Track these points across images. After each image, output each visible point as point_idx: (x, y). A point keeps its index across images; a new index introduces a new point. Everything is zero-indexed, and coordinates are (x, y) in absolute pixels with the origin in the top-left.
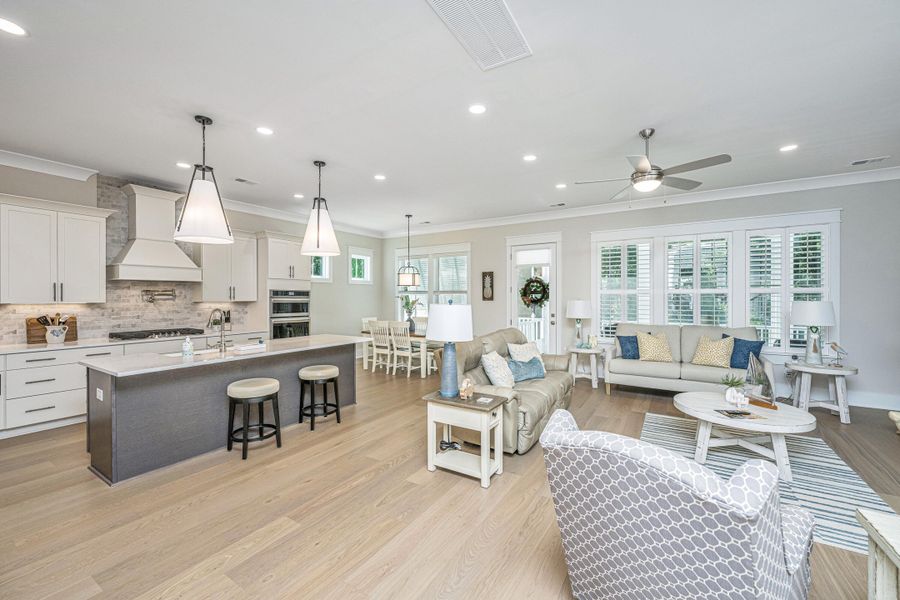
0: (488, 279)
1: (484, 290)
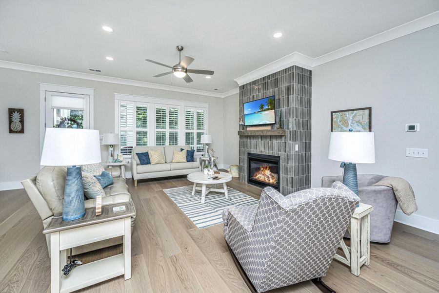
0: (16, 116)
1: (9, 123)
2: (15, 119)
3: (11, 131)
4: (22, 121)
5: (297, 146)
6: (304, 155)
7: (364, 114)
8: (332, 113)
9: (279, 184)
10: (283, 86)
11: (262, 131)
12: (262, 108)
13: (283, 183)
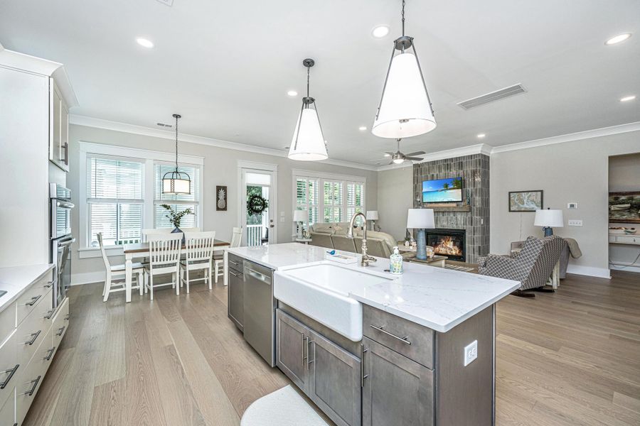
0: (222, 192)
1: (217, 201)
2: (221, 197)
3: (218, 209)
4: (225, 199)
5: (482, 220)
6: (486, 228)
7: (537, 195)
8: (510, 193)
9: (464, 253)
10: (469, 169)
11: (448, 208)
12: (446, 187)
13: (469, 252)
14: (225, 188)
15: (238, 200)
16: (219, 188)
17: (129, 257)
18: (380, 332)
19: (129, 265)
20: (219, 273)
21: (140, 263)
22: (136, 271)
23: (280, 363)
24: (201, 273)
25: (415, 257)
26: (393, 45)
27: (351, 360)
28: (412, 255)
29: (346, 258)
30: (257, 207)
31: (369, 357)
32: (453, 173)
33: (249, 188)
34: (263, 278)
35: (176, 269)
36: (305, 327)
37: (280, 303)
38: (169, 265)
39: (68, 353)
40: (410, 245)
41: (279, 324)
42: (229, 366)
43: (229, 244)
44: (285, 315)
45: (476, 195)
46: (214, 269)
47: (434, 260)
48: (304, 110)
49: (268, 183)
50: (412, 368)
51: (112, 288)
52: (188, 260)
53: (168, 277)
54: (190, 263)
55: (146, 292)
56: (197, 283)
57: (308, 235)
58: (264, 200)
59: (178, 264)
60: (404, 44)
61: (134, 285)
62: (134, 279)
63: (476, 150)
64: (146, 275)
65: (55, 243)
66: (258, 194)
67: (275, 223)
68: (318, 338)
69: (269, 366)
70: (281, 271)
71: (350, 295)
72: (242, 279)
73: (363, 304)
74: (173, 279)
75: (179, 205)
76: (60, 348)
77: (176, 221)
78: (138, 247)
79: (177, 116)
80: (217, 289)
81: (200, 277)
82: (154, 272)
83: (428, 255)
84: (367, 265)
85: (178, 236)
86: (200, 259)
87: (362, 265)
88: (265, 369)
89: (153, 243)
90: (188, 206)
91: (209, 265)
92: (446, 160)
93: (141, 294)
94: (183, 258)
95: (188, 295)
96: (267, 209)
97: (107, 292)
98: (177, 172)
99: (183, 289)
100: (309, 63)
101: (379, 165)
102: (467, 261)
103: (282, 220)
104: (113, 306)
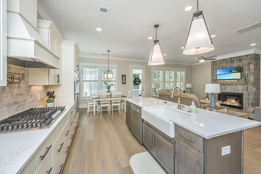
0: (124, 77)
1: (122, 81)
2: (124, 79)
3: (123, 83)
4: (125, 80)
5: (254, 88)
6: (257, 93)
9: (242, 105)
10: (245, 62)
11: (232, 82)
12: (231, 72)
13: (245, 105)
14: (125, 76)
15: (130, 80)
16: (123, 76)
17: (94, 100)
18: (181, 136)
19: (95, 103)
20: (123, 107)
21: (97, 102)
22: (97, 105)
23: (144, 142)
24: (117, 107)
25: (209, 106)
26: (193, 15)
27: (171, 145)
28: (208, 105)
29: (171, 105)
30: (137, 83)
31: (177, 145)
32: (236, 64)
33: (134, 75)
34: (138, 111)
35: (108, 105)
36: (153, 130)
37: (144, 121)
38: (106, 104)
39: (79, 129)
40: (209, 100)
41: (144, 128)
42: (126, 141)
43: (126, 97)
44: (146, 125)
45: (250, 76)
46: (121, 105)
47: (220, 108)
48: (155, 45)
49: (141, 73)
50: (194, 151)
51: (90, 110)
52: (112, 102)
53: (106, 108)
54: (113, 103)
55: (99, 112)
56: (115, 111)
57: (158, 94)
58: (140, 80)
59: (109, 103)
60: (198, 14)
61: (96, 109)
62: (96, 108)
63: (251, 52)
64: (99, 107)
65: (76, 95)
66: (137, 77)
67: (144, 89)
68: (157, 135)
69: (140, 143)
70: (144, 109)
71: (170, 120)
72: (131, 111)
73: (175, 124)
74: (108, 108)
75: (109, 82)
76: (77, 127)
77: (109, 88)
78: (97, 97)
79: (109, 51)
80: (122, 113)
81: (116, 108)
82: (102, 106)
83: (216, 105)
84: (180, 109)
85: (109, 94)
86: (116, 102)
87: (178, 109)
88: (139, 144)
89: (101, 96)
90: (112, 83)
91: (119, 104)
92: (231, 58)
93: (98, 113)
94: (111, 101)
95: (112, 114)
96: (141, 83)
97: (88, 111)
98: (109, 71)
99: (111, 112)
100: (156, 26)
101: (192, 62)
102: (244, 109)
103: (147, 87)
104: (90, 116)
